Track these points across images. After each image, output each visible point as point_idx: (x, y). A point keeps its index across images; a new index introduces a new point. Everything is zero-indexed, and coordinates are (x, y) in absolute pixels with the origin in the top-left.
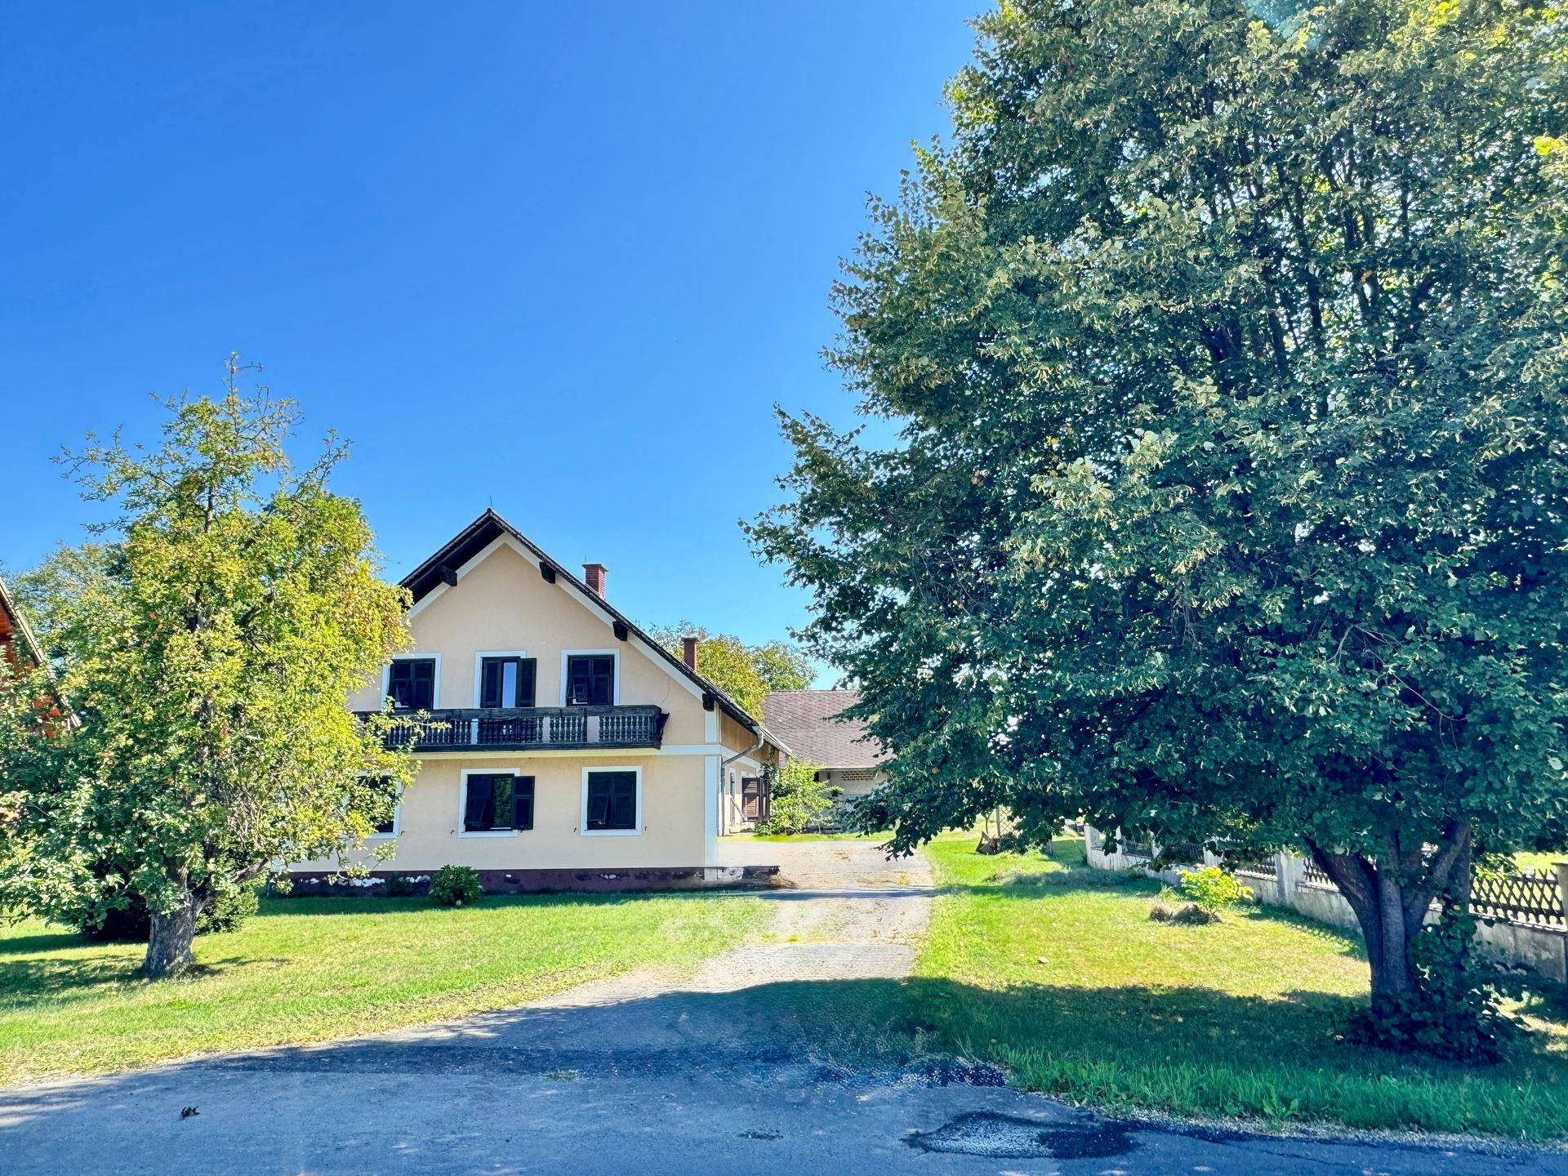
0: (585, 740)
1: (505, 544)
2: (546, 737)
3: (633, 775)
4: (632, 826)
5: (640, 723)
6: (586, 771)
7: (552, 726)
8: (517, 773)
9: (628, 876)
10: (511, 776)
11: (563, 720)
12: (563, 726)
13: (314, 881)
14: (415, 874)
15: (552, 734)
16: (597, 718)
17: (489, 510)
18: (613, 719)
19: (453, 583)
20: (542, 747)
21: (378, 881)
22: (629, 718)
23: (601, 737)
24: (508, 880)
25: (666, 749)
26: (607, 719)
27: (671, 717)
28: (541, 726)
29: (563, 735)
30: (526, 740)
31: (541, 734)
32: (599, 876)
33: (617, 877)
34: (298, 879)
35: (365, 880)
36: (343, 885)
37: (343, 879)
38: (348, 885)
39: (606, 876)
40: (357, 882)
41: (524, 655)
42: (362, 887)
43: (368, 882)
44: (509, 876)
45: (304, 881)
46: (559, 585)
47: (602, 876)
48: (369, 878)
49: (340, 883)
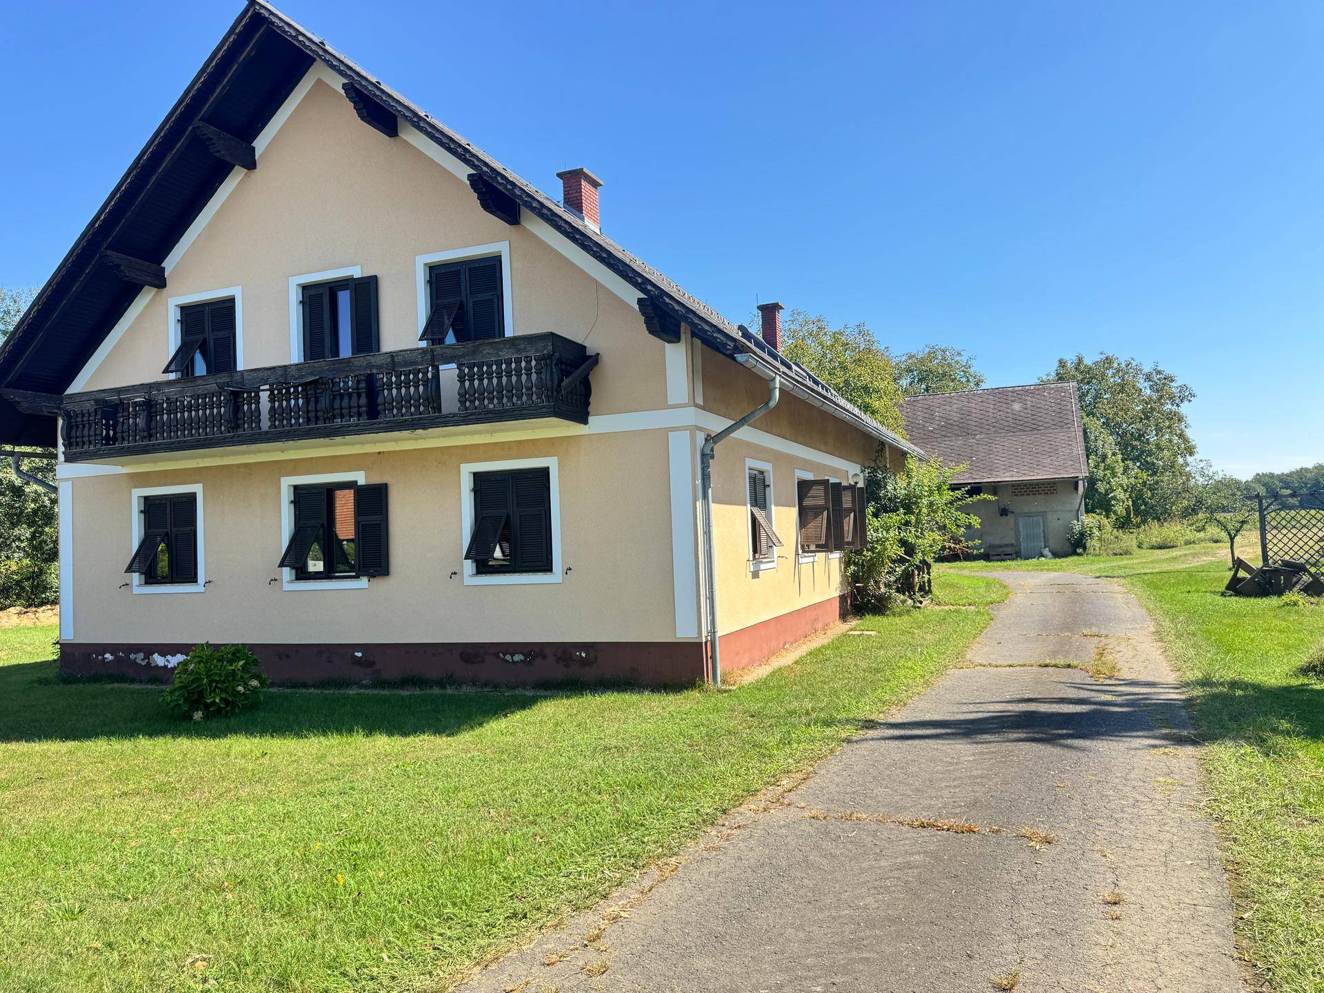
0: (438, 409)
1: (319, 81)
3: (545, 472)
4: (547, 567)
5: (528, 369)
6: (467, 470)
8: (361, 478)
9: (544, 657)
10: (352, 484)
13: (109, 657)
16: (454, 367)
18: (480, 366)
19: (251, 164)
21: (184, 659)
22: (509, 363)
23: (462, 402)
24: (358, 661)
25: (597, 424)
26: (472, 367)
27: (606, 360)
30: (342, 417)
32: (497, 656)
33: (526, 658)
34: (90, 654)
35: (169, 657)
36: (144, 663)
37: (141, 655)
38: (149, 663)
39: (508, 657)
40: (159, 660)
41: (357, 273)
42: (166, 667)
43: (174, 660)
44: (359, 654)
45: (97, 656)
46: (404, 137)
47: (501, 655)
48: (173, 655)
49: (139, 661)
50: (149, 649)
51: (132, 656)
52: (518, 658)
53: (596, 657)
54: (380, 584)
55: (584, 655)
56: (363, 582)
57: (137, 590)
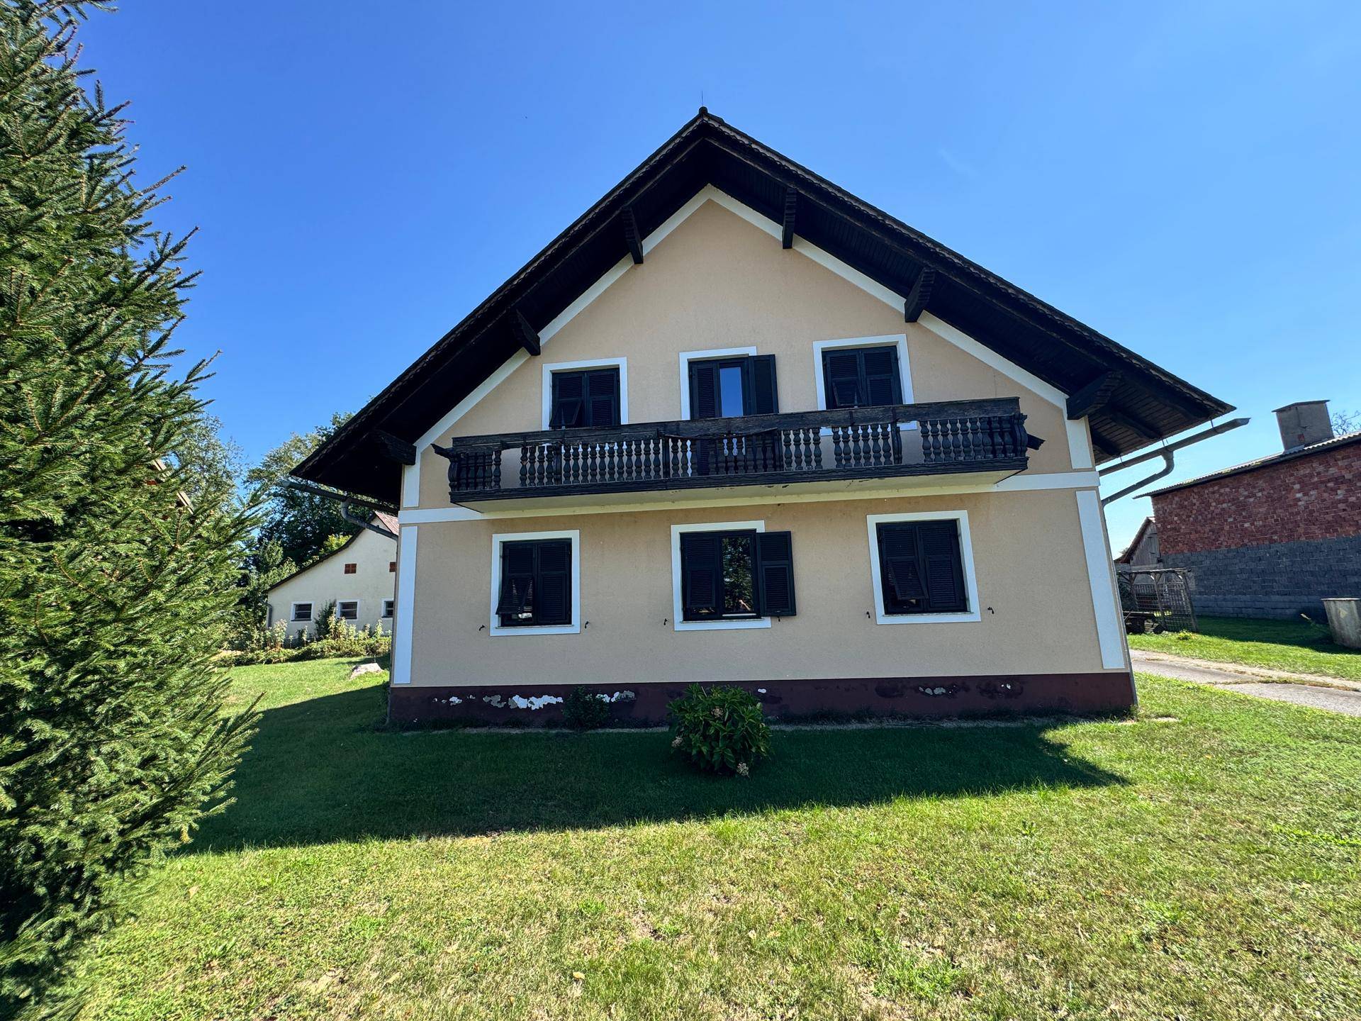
0: (899, 459)
1: (710, 202)
2: (829, 462)
3: (954, 524)
4: (963, 607)
7: (836, 439)
8: (760, 526)
9: (967, 690)
10: (752, 532)
11: (855, 431)
12: (856, 440)
13: (455, 700)
14: (610, 689)
15: (837, 454)
16: (914, 425)
17: (703, 111)
18: (944, 424)
19: (639, 260)
20: (821, 475)
21: (553, 700)
23: (924, 454)
24: (761, 698)
26: (934, 425)
28: (817, 442)
29: (857, 453)
31: (818, 455)
32: (917, 690)
33: (947, 691)
34: (431, 698)
35: (533, 699)
36: (500, 706)
37: (498, 698)
38: (507, 706)
39: (929, 691)
40: (520, 702)
41: (752, 352)
42: (528, 709)
43: (538, 703)
44: (764, 691)
45: (440, 700)
46: (798, 249)
47: (921, 689)
48: (539, 696)
49: (494, 704)
50: (508, 692)
51: (486, 699)
52: (938, 691)
53: (1022, 689)
54: (786, 625)
55: (1009, 687)
56: (766, 622)
57: (494, 632)
